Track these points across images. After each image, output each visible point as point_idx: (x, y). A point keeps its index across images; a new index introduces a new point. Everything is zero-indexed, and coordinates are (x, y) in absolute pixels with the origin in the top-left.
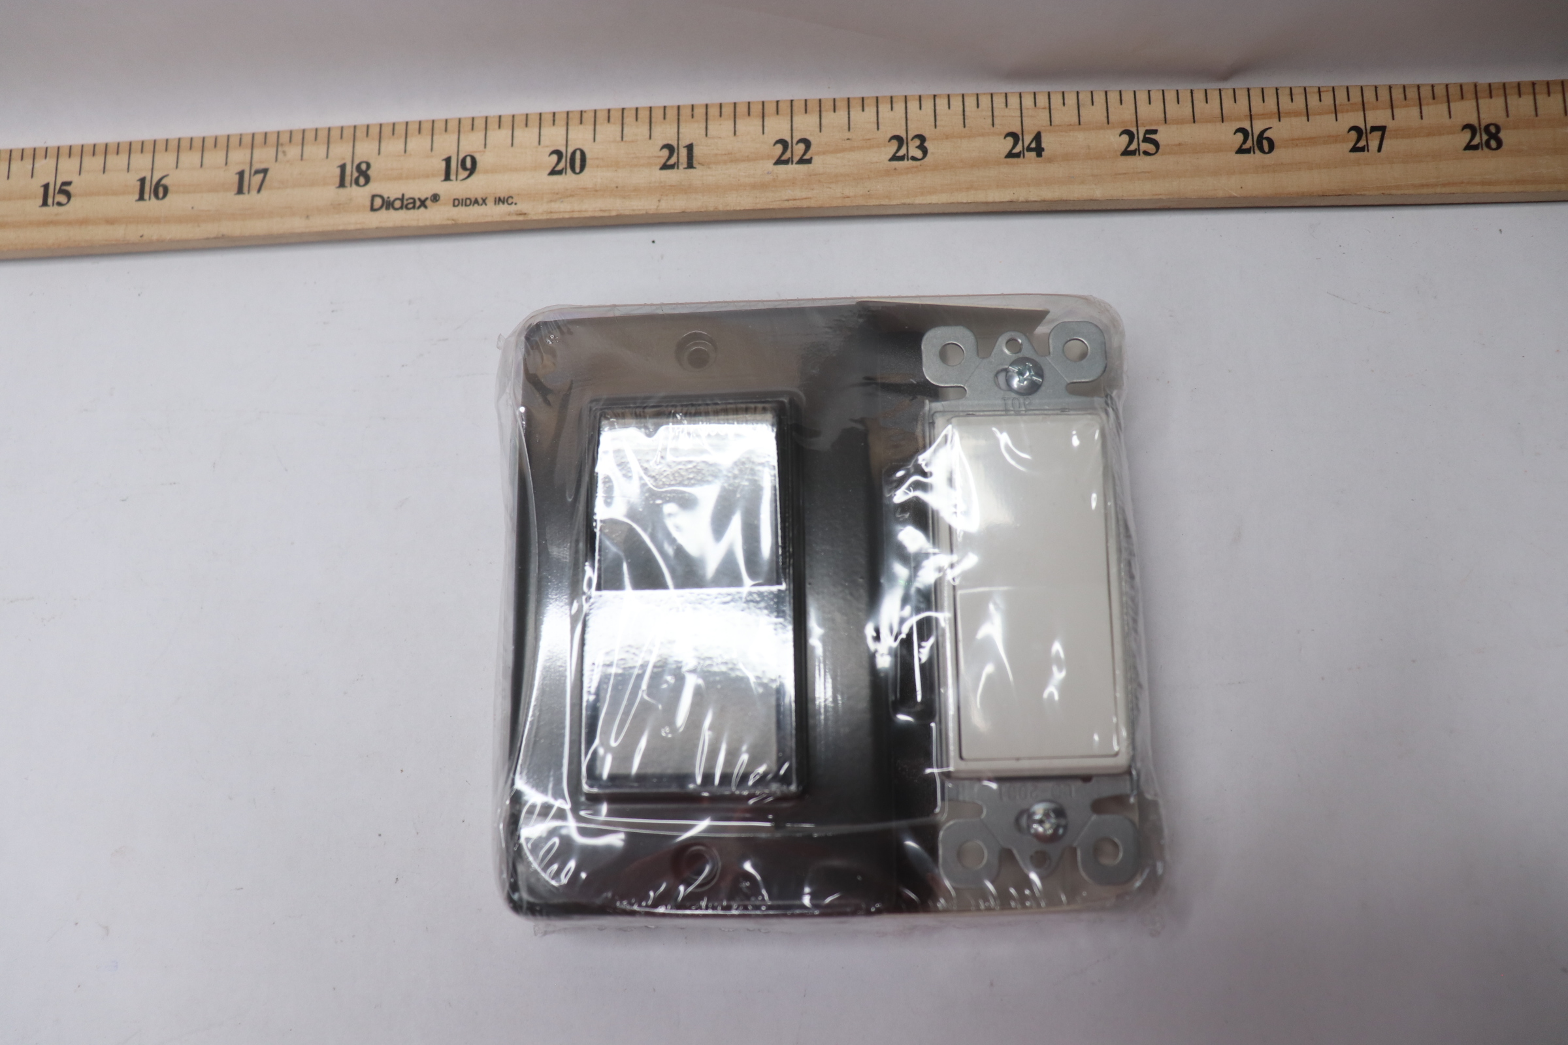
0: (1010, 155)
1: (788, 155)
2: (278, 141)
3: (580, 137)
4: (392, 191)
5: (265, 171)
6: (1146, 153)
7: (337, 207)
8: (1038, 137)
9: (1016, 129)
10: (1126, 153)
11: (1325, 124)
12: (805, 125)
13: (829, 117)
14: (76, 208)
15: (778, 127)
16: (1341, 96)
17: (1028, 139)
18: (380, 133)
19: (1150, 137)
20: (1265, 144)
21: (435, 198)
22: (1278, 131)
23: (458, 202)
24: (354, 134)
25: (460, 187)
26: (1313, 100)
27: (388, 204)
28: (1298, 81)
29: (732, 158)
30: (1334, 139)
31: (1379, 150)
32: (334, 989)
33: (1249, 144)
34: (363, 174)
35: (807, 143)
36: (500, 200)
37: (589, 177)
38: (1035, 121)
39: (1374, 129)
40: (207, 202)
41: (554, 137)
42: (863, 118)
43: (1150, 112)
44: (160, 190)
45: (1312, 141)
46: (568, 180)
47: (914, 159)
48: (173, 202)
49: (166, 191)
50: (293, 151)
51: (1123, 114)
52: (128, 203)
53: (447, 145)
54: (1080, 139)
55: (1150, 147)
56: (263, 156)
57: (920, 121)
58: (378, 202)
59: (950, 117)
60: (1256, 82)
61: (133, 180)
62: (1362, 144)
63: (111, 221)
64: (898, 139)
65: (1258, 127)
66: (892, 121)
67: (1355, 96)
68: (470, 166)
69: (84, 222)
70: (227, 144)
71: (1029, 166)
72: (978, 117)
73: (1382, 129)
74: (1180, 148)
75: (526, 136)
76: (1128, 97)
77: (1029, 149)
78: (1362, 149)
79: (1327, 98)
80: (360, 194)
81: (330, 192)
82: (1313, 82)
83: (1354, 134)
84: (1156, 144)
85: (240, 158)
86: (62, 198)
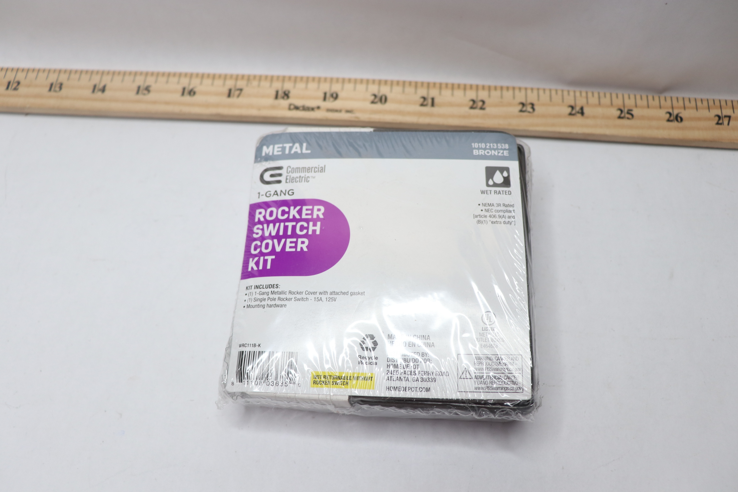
0: (570, 114)
1: (475, 106)
2: (249, 79)
3: (385, 90)
4: (299, 103)
5: (241, 90)
6: (628, 118)
7: (273, 107)
8: (582, 109)
9: (572, 103)
10: (620, 117)
11: (704, 113)
12: (483, 95)
13: (493, 93)
14: (151, 96)
15: (472, 94)
16: (711, 103)
17: (578, 108)
18: (295, 80)
19: (629, 112)
20: (679, 119)
21: (318, 108)
22: (684, 114)
23: (329, 110)
24: (284, 79)
25: (330, 104)
26: (699, 104)
27: (297, 108)
28: (692, 96)
29: (451, 105)
30: (708, 119)
31: (728, 124)
32: (236, 452)
33: (672, 118)
34: (286, 95)
35: (483, 102)
36: (348, 111)
37: (388, 106)
38: (581, 102)
39: (725, 116)
40: (213, 99)
41: (374, 89)
42: (508, 95)
43: (629, 103)
44: (192, 93)
45: (699, 119)
46: (379, 106)
47: (529, 112)
48: (197, 98)
49: (194, 93)
50: (255, 83)
51: (618, 102)
52: (177, 97)
53: (325, 87)
54: (599, 111)
55: (630, 116)
56: (241, 84)
57: (532, 97)
58: (292, 107)
59: (544, 97)
60: (674, 95)
61: (180, 88)
62: (721, 122)
63: (167, 103)
64: (523, 104)
65: (676, 112)
66: (520, 97)
67: (717, 103)
68: (335, 97)
69: (155, 102)
70: (225, 77)
71: (578, 119)
72: (557, 98)
73: (729, 117)
74: (642, 118)
75: (361, 88)
76: (620, 96)
77: (578, 112)
78: (721, 124)
79: (705, 103)
80: (285, 103)
81: (271, 101)
82: (699, 96)
83: (717, 118)
84: (632, 115)
85: (230, 84)
86: (146, 92)
